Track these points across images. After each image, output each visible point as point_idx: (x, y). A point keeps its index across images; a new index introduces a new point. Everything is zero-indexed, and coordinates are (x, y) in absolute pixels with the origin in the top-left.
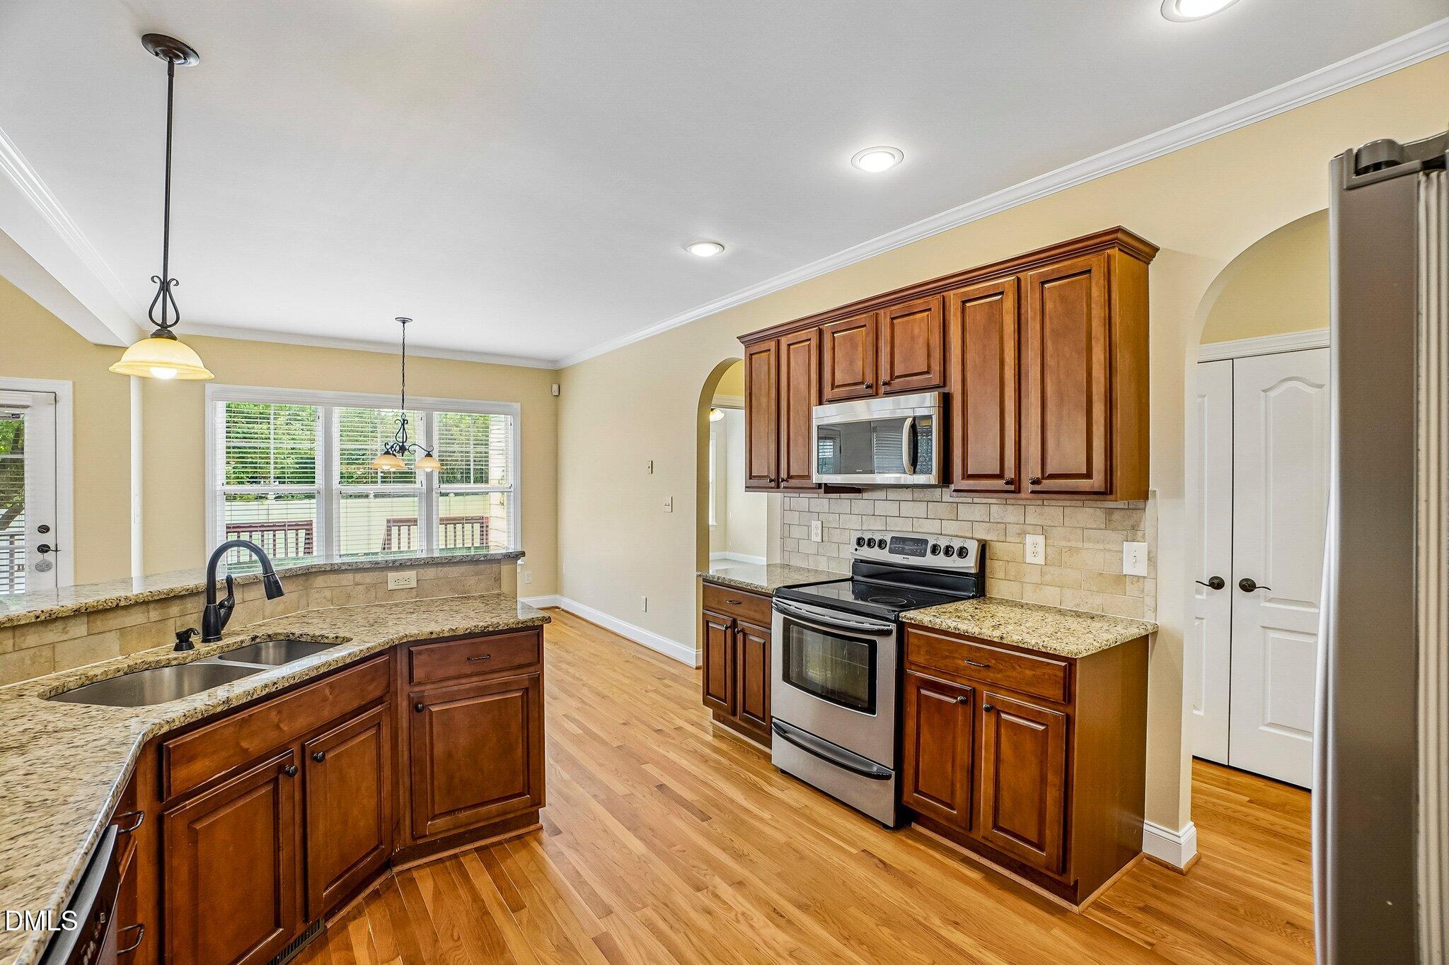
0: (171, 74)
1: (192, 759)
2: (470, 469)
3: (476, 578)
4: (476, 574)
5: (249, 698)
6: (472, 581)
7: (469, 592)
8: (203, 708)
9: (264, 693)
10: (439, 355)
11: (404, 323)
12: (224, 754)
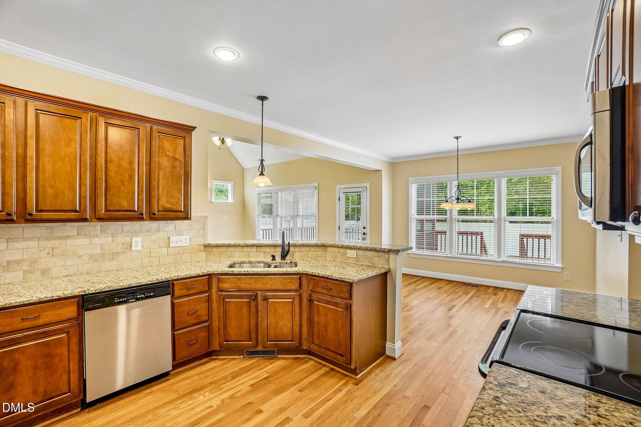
0: (262, 105)
1: (224, 282)
2: (527, 208)
3: (378, 258)
4: (378, 257)
5: (239, 273)
6: (376, 259)
7: (375, 264)
8: (226, 271)
9: (244, 273)
10: (507, 148)
11: (457, 139)
12: (232, 285)
